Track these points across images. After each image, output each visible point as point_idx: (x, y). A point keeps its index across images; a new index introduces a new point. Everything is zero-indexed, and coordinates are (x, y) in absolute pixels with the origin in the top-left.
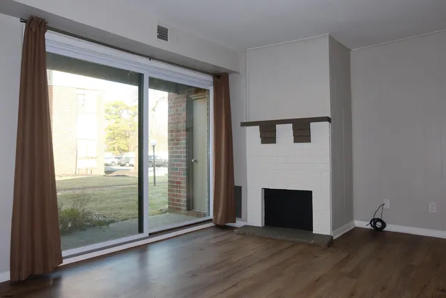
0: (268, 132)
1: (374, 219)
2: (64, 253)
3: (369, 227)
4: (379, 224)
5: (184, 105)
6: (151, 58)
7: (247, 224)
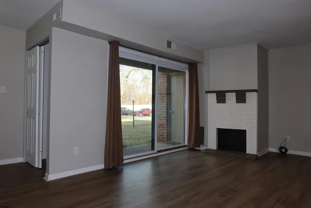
0: (221, 97)
1: (281, 147)
2: (125, 157)
3: (278, 151)
4: (283, 150)
5: (166, 79)
6: (159, 56)
7: (207, 148)
